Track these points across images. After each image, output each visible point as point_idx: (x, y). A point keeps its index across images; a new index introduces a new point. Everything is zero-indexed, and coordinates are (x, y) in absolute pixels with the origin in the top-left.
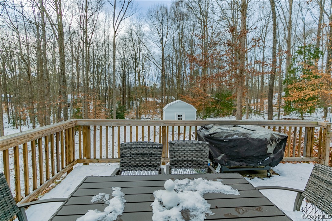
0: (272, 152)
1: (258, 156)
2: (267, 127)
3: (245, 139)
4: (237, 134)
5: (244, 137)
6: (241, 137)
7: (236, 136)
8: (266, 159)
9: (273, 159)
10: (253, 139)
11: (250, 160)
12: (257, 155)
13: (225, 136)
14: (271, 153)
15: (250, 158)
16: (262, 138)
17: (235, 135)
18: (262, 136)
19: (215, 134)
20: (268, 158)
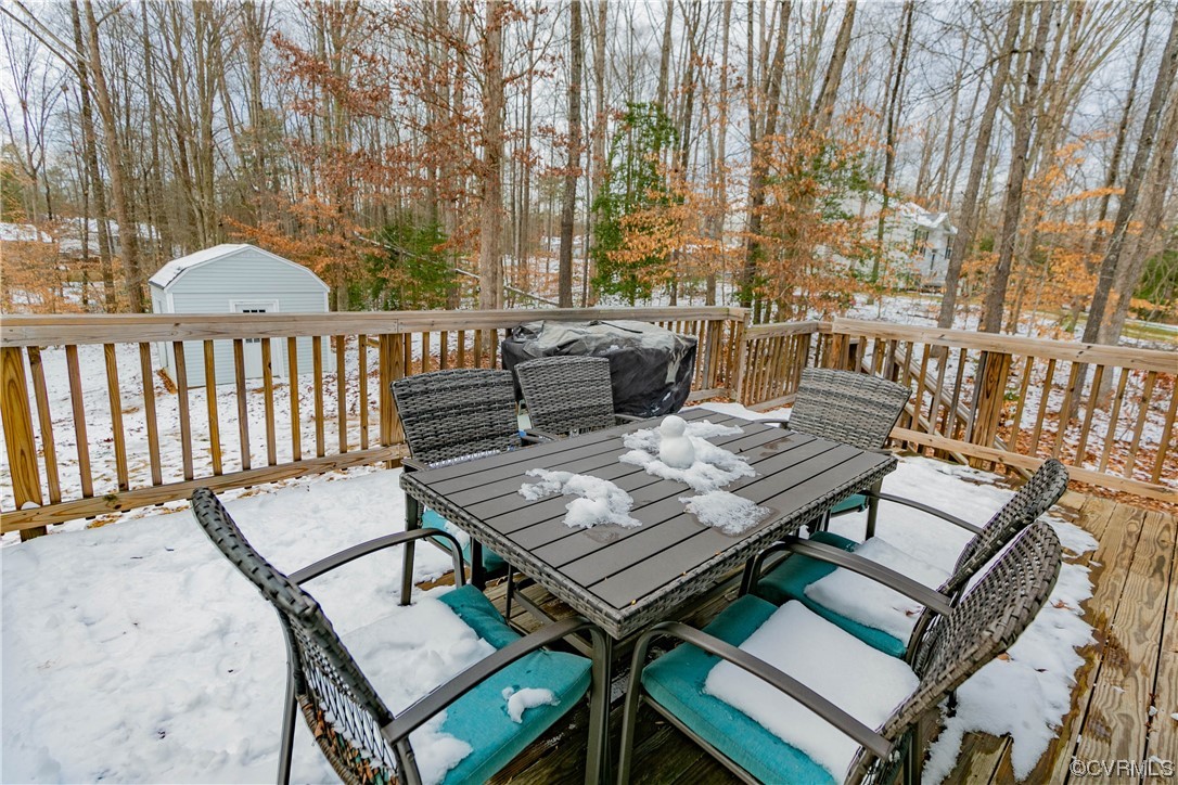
0: (673, 381)
1: (651, 394)
2: (657, 324)
3: (632, 352)
4: (615, 342)
5: (631, 348)
6: (625, 348)
7: (614, 348)
8: (665, 398)
9: (677, 395)
10: (647, 351)
11: (637, 404)
12: (650, 390)
13: (593, 349)
14: (672, 383)
15: (635, 401)
16: (660, 347)
17: (612, 343)
18: (660, 342)
19: (572, 346)
20: (669, 394)
